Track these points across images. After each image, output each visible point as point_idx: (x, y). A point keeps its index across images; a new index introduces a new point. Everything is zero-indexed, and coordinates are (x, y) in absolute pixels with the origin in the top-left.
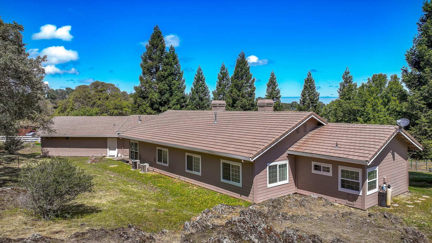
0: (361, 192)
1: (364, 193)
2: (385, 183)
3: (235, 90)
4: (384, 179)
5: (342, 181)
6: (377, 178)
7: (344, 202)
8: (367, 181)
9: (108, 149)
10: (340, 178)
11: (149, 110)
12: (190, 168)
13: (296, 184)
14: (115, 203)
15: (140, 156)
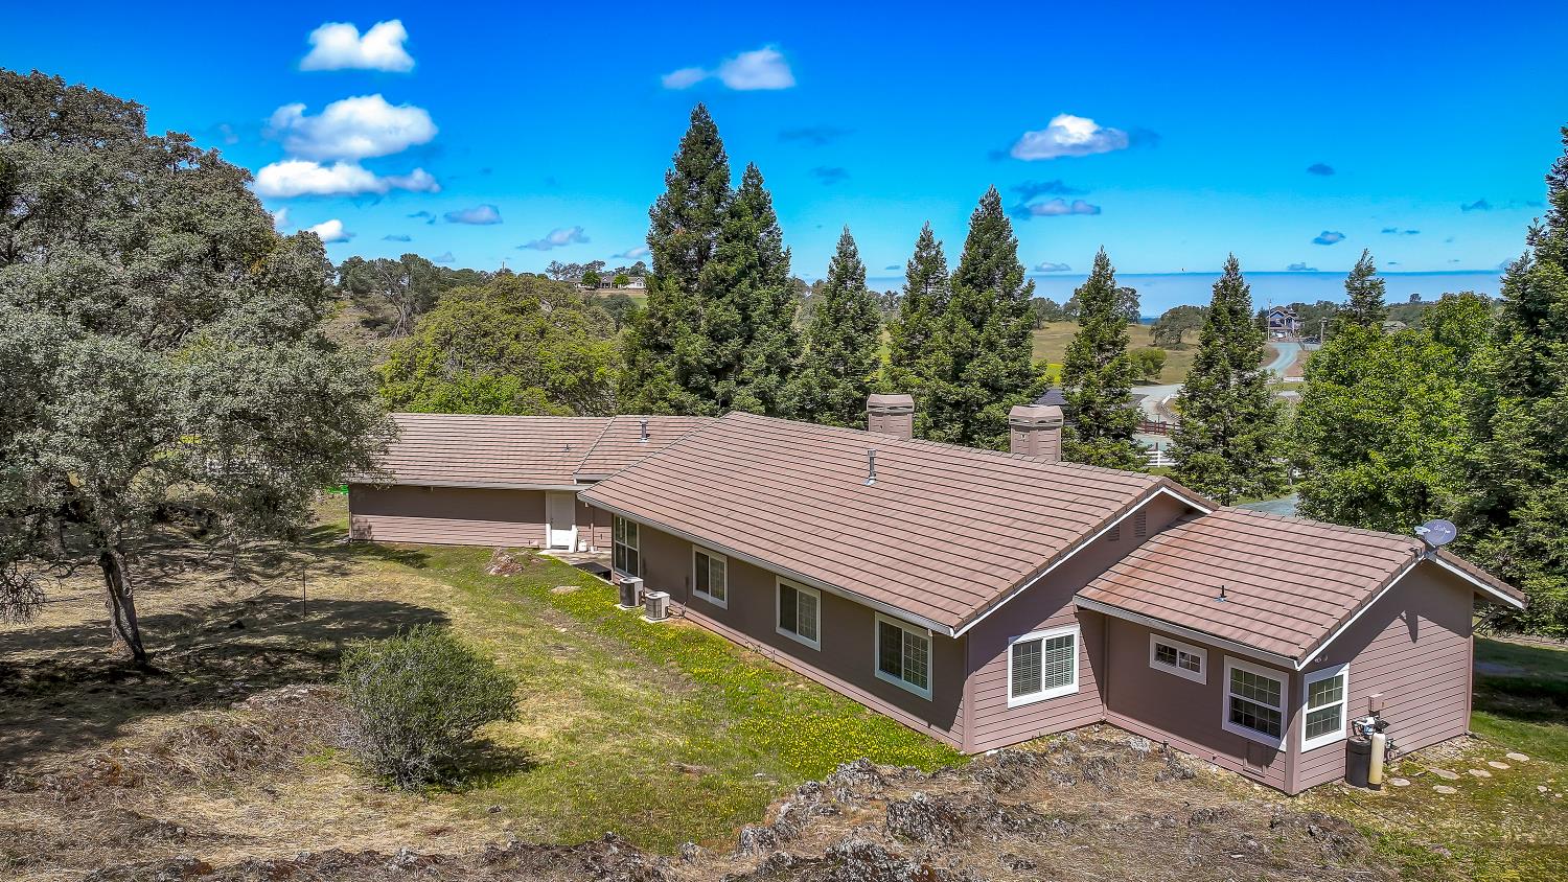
0: (1284, 742)
1: (1294, 743)
2: (1372, 714)
3: (962, 323)
4: (1371, 700)
5: (1235, 702)
6: (1345, 699)
7: (1239, 764)
8: (1306, 710)
9: (548, 526)
10: (1227, 694)
11: (676, 393)
12: (789, 623)
13: (1105, 693)
14: (572, 739)
15: (644, 565)
